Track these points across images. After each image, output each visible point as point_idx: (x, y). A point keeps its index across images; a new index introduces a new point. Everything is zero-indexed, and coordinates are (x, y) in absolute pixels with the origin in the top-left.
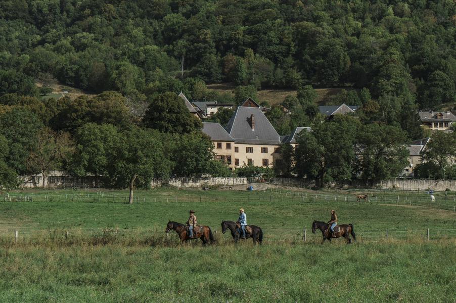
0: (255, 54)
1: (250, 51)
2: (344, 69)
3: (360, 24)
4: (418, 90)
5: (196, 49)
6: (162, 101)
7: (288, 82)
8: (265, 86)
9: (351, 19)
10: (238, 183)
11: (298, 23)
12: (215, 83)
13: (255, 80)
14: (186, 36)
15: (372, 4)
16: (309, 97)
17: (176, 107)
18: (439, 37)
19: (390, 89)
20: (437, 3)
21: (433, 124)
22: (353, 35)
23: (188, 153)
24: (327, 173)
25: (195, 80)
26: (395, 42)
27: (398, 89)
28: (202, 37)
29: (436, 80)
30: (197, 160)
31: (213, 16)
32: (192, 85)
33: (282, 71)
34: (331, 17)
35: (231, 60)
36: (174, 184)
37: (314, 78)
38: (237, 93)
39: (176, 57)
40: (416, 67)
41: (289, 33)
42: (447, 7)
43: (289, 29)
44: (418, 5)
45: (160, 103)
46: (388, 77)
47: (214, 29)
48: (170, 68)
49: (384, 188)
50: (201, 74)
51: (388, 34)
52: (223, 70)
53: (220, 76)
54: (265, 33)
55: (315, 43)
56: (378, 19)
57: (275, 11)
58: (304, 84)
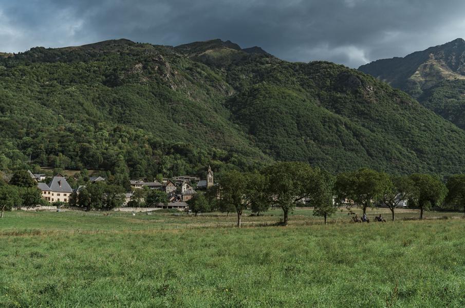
0: (63, 155)
1: (61, 154)
2: (100, 163)
3: (108, 145)
4: (130, 172)
5: (37, 152)
6: (20, 173)
7: (77, 167)
8: (67, 168)
9: (104, 143)
10: (53, 209)
11: (82, 144)
12: (44, 167)
13: (62, 166)
14: (32, 147)
15: (113, 137)
16: (85, 174)
17: (26, 176)
18: (139, 152)
19: (119, 171)
20: (138, 139)
21: (136, 185)
22: (104, 149)
23: (31, 196)
24: (92, 205)
25: (35, 165)
26: (122, 153)
27: (122, 171)
28: (39, 147)
29: (137, 168)
30: (34, 199)
31: (45, 139)
32: (34, 167)
33: (74, 163)
34: (96, 142)
35: (52, 157)
36: (23, 209)
37: (88, 166)
38: (54, 171)
39: (27, 155)
40: (130, 163)
42: (142, 141)
43: (78, 146)
44: (131, 139)
45: (18, 174)
46: (119, 167)
47: (45, 144)
48: (24, 160)
49: (115, 211)
50: (38, 163)
51: (119, 150)
52: (48, 161)
53: (47, 164)
54: (68, 147)
55: (89, 152)
56: (115, 143)
57: (72, 138)
58: (83, 168)
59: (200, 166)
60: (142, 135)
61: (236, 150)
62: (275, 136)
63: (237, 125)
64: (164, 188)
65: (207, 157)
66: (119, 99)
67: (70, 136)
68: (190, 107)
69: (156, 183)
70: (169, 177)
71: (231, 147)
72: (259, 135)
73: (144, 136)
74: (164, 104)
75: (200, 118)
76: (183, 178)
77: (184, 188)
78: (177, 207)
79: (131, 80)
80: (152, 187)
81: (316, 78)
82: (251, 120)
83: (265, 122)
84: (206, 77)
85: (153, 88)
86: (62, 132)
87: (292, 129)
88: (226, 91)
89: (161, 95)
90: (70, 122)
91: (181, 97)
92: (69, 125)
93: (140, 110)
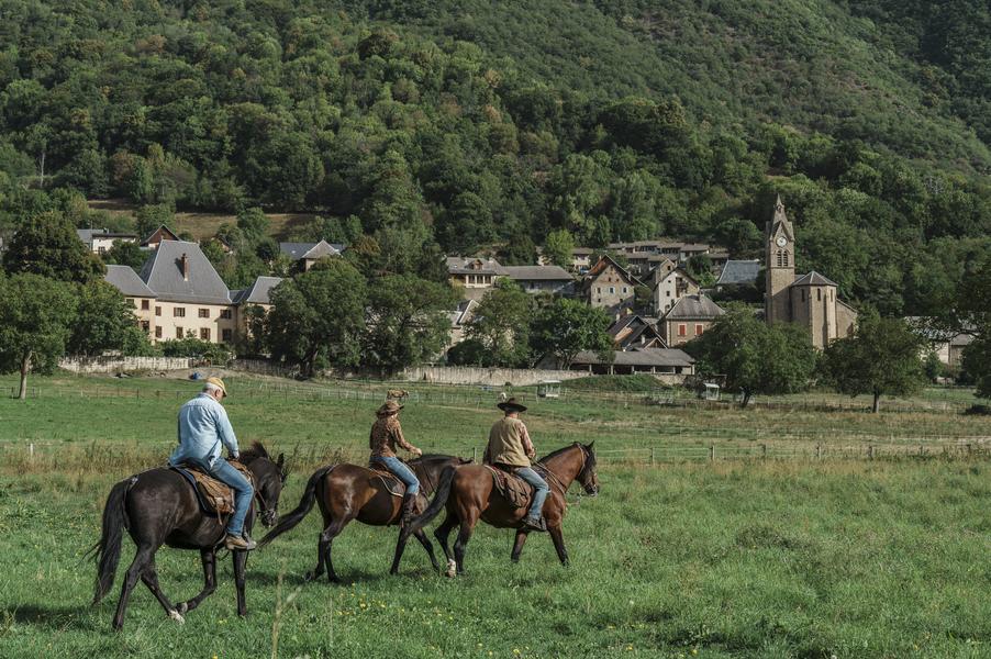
0: (165, 152)
1: (157, 148)
2: (313, 183)
3: (339, 111)
4: (435, 223)
5: (64, 140)
6: (38, 225)
7: (221, 201)
8: (183, 206)
9: (324, 101)
10: (174, 367)
11: (237, 105)
12: (97, 198)
13: (165, 195)
14: (47, 118)
15: (358, 78)
16: (257, 227)
17: (63, 237)
18: (465, 138)
19: (392, 218)
20: (460, 84)
21: (467, 278)
22: (327, 128)
23: (93, 315)
24: (322, 353)
25: (69, 192)
26: (396, 143)
27: (406, 219)
28: (74, 121)
29: (466, 207)
30: (107, 327)
31: (94, 87)
32: (63, 200)
33: (211, 182)
34: (291, 96)
35: (125, 162)
36: (67, 367)
37: (264, 195)
38: (141, 217)
39: (29, 153)
40: (431, 184)
41: (222, 120)
42: (476, 91)
43: (223, 114)
44: (432, 85)
45: (34, 230)
46: (388, 199)
47: (95, 108)
49: (411, 379)
50: (74, 182)
51: (383, 129)
52: (111, 177)
53: (105, 187)
54: (183, 120)
55: (264, 139)
56: (367, 103)
57: (198, 84)
58: (248, 206)
59: (722, 199)
60: (476, 67)
61: (865, 129)
63: (870, 24)
64: (582, 288)
65: (747, 161)
67: (190, 75)
69: (544, 268)
70: (595, 242)
71: (843, 115)
72: (967, 65)
73: (482, 72)
76: (651, 248)
77: (667, 291)
78: (646, 368)
80: (533, 283)
86: (155, 59)
90: (183, 18)
92: (179, 28)
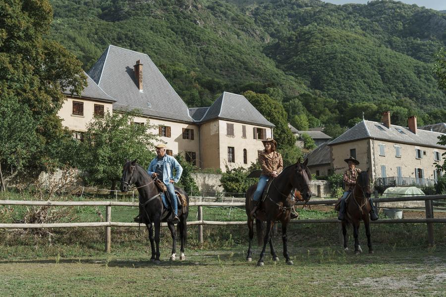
62: (353, 91)
66: (126, 35)
68: (226, 48)
73: (189, 72)
74: (189, 44)
75: (244, 63)
79: (139, 12)
81: (382, 21)
82: (311, 70)
83: (334, 71)
84: (233, 19)
85: (171, 23)
87: (376, 82)
88: (261, 37)
89: (184, 33)
91: (212, 36)
93: (158, 49)
